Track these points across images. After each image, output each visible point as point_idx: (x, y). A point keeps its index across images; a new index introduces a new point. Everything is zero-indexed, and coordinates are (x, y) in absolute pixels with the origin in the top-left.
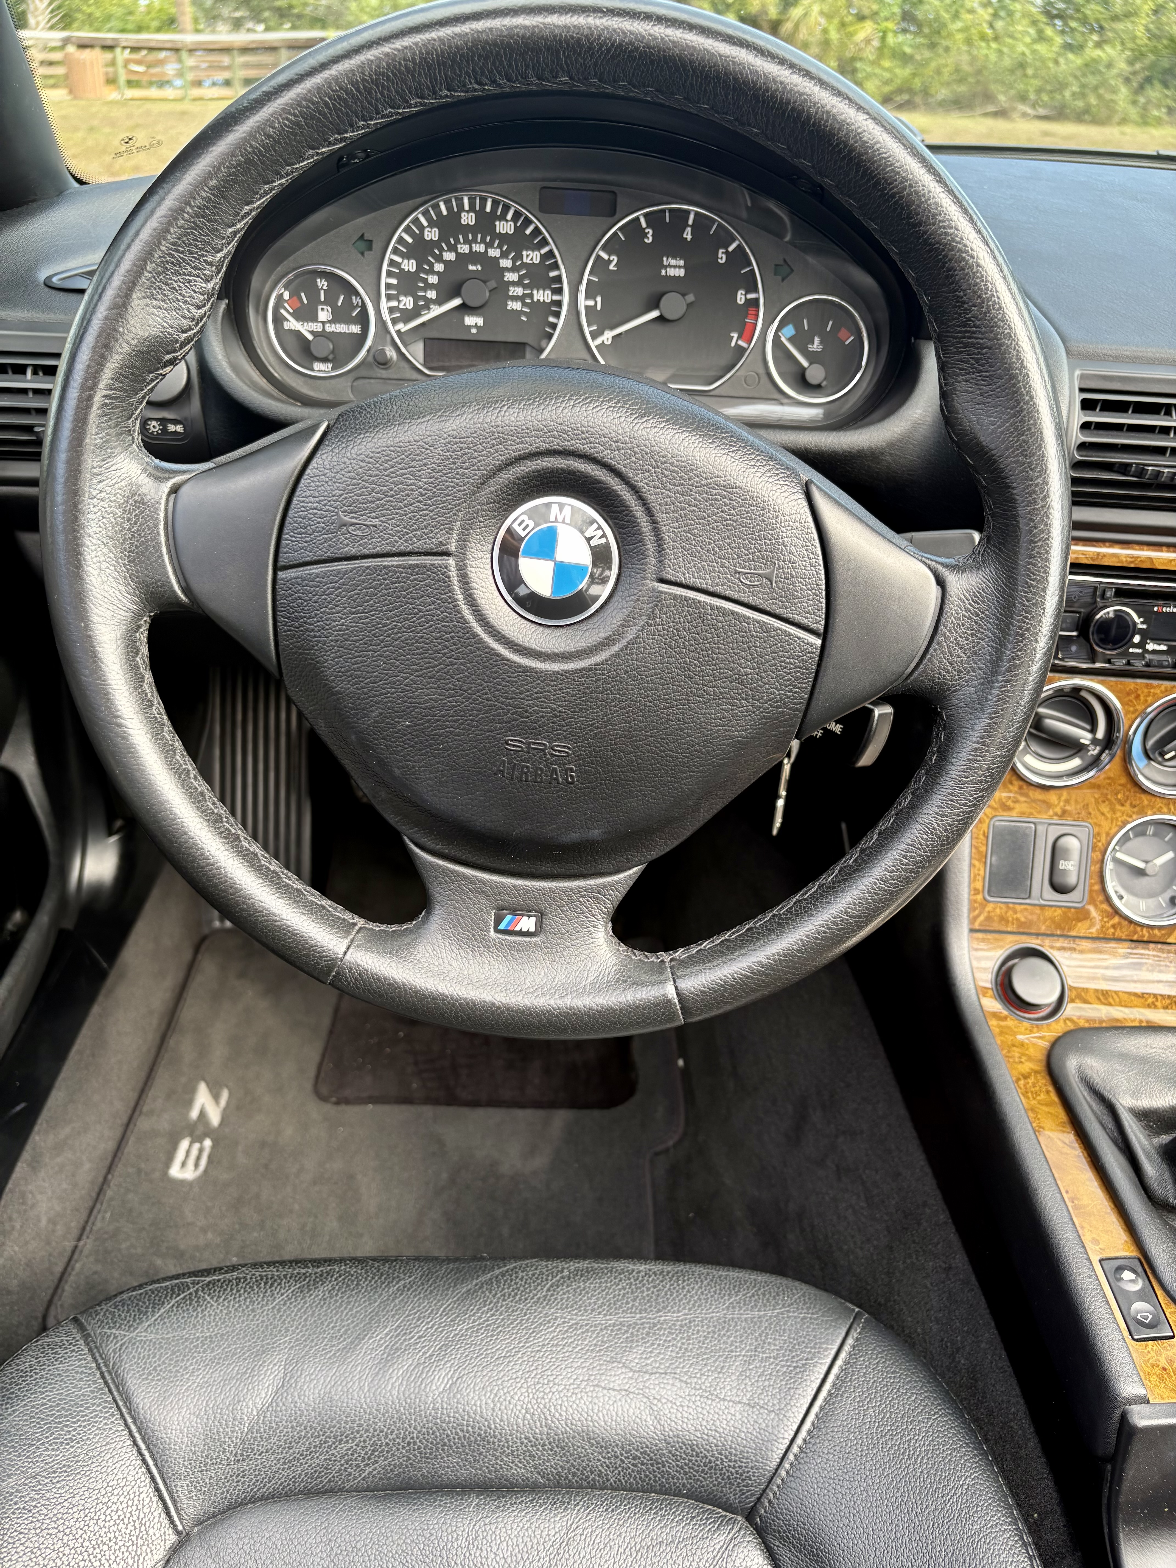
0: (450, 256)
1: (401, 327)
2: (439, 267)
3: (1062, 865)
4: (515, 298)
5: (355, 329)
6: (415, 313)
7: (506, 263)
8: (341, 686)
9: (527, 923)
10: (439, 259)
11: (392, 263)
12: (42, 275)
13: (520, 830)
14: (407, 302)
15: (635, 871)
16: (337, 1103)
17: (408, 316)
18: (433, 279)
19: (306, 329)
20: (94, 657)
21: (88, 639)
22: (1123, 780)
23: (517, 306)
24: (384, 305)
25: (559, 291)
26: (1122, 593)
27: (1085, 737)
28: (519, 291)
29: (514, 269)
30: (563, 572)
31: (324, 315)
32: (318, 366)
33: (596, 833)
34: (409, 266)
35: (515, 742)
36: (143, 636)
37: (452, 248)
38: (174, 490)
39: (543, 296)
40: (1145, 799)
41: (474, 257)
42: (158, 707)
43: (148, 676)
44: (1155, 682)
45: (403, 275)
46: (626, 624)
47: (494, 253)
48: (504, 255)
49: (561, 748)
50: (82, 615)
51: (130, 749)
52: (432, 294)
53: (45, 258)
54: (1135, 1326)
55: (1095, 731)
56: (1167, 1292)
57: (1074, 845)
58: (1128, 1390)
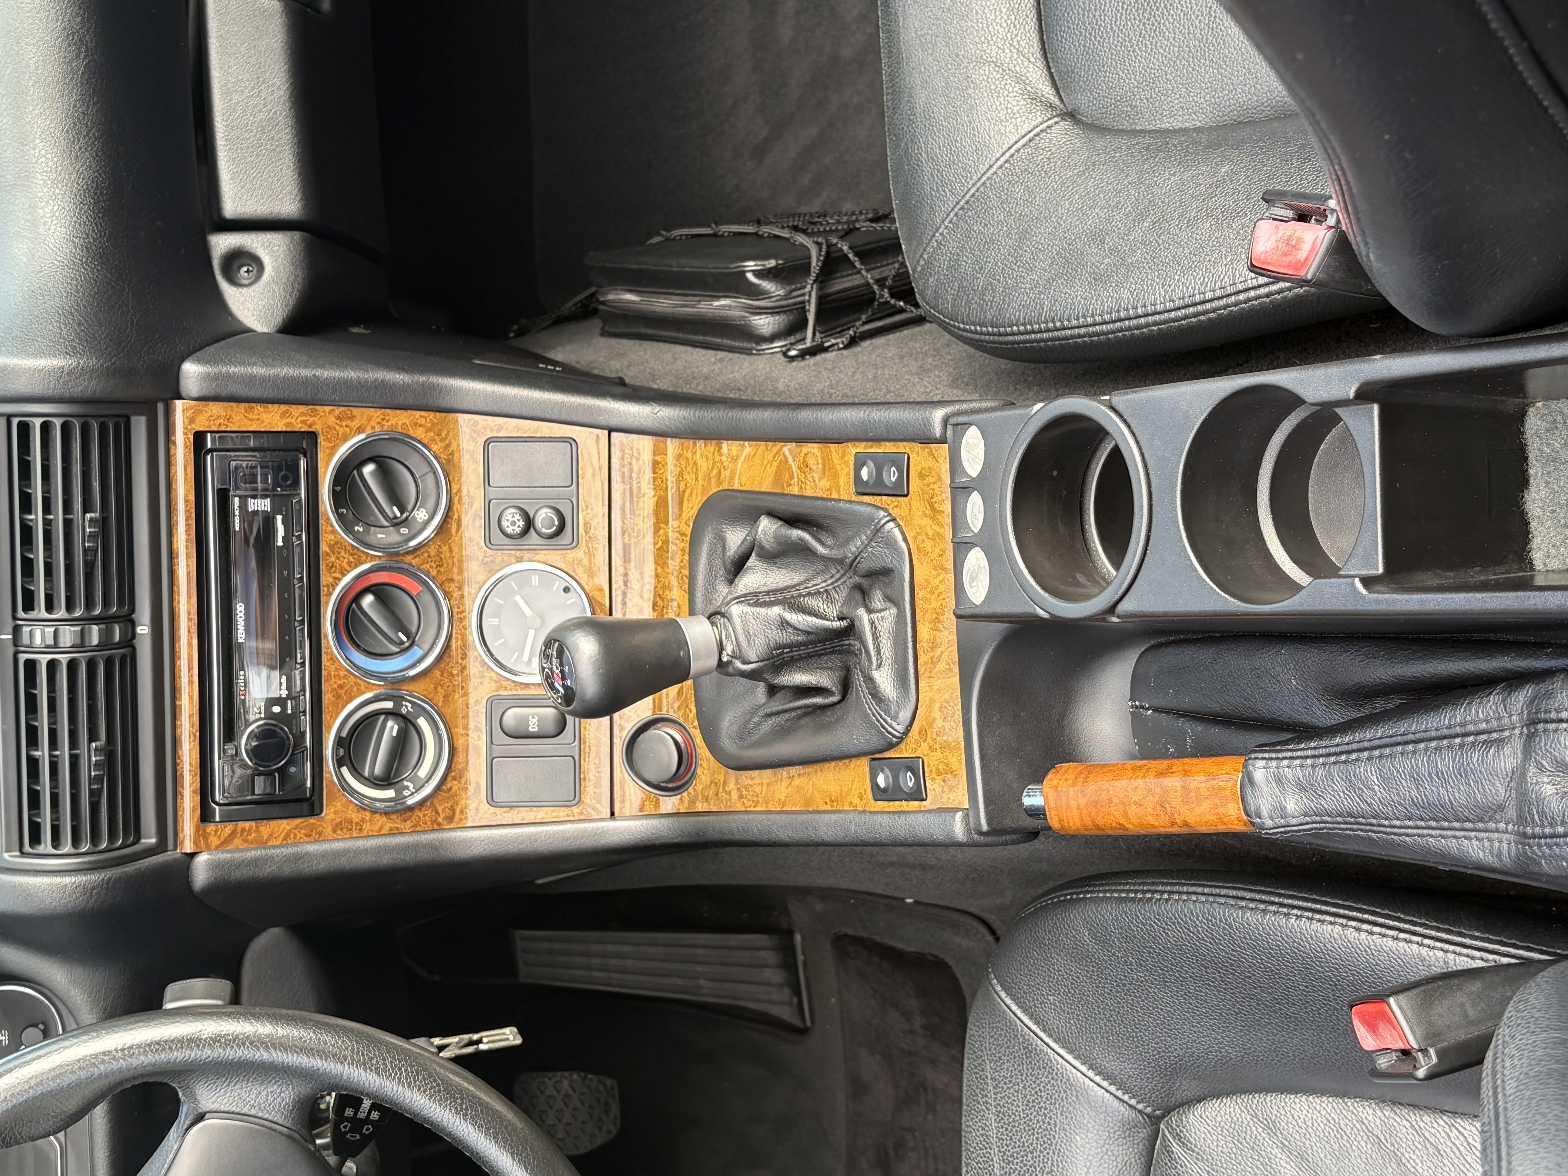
3: (533, 728)
22: (437, 673)
40: (457, 645)
54: (918, 795)
55: (388, 713)
56: (891, 746)
57: (512, 716)
58: (958, 830)
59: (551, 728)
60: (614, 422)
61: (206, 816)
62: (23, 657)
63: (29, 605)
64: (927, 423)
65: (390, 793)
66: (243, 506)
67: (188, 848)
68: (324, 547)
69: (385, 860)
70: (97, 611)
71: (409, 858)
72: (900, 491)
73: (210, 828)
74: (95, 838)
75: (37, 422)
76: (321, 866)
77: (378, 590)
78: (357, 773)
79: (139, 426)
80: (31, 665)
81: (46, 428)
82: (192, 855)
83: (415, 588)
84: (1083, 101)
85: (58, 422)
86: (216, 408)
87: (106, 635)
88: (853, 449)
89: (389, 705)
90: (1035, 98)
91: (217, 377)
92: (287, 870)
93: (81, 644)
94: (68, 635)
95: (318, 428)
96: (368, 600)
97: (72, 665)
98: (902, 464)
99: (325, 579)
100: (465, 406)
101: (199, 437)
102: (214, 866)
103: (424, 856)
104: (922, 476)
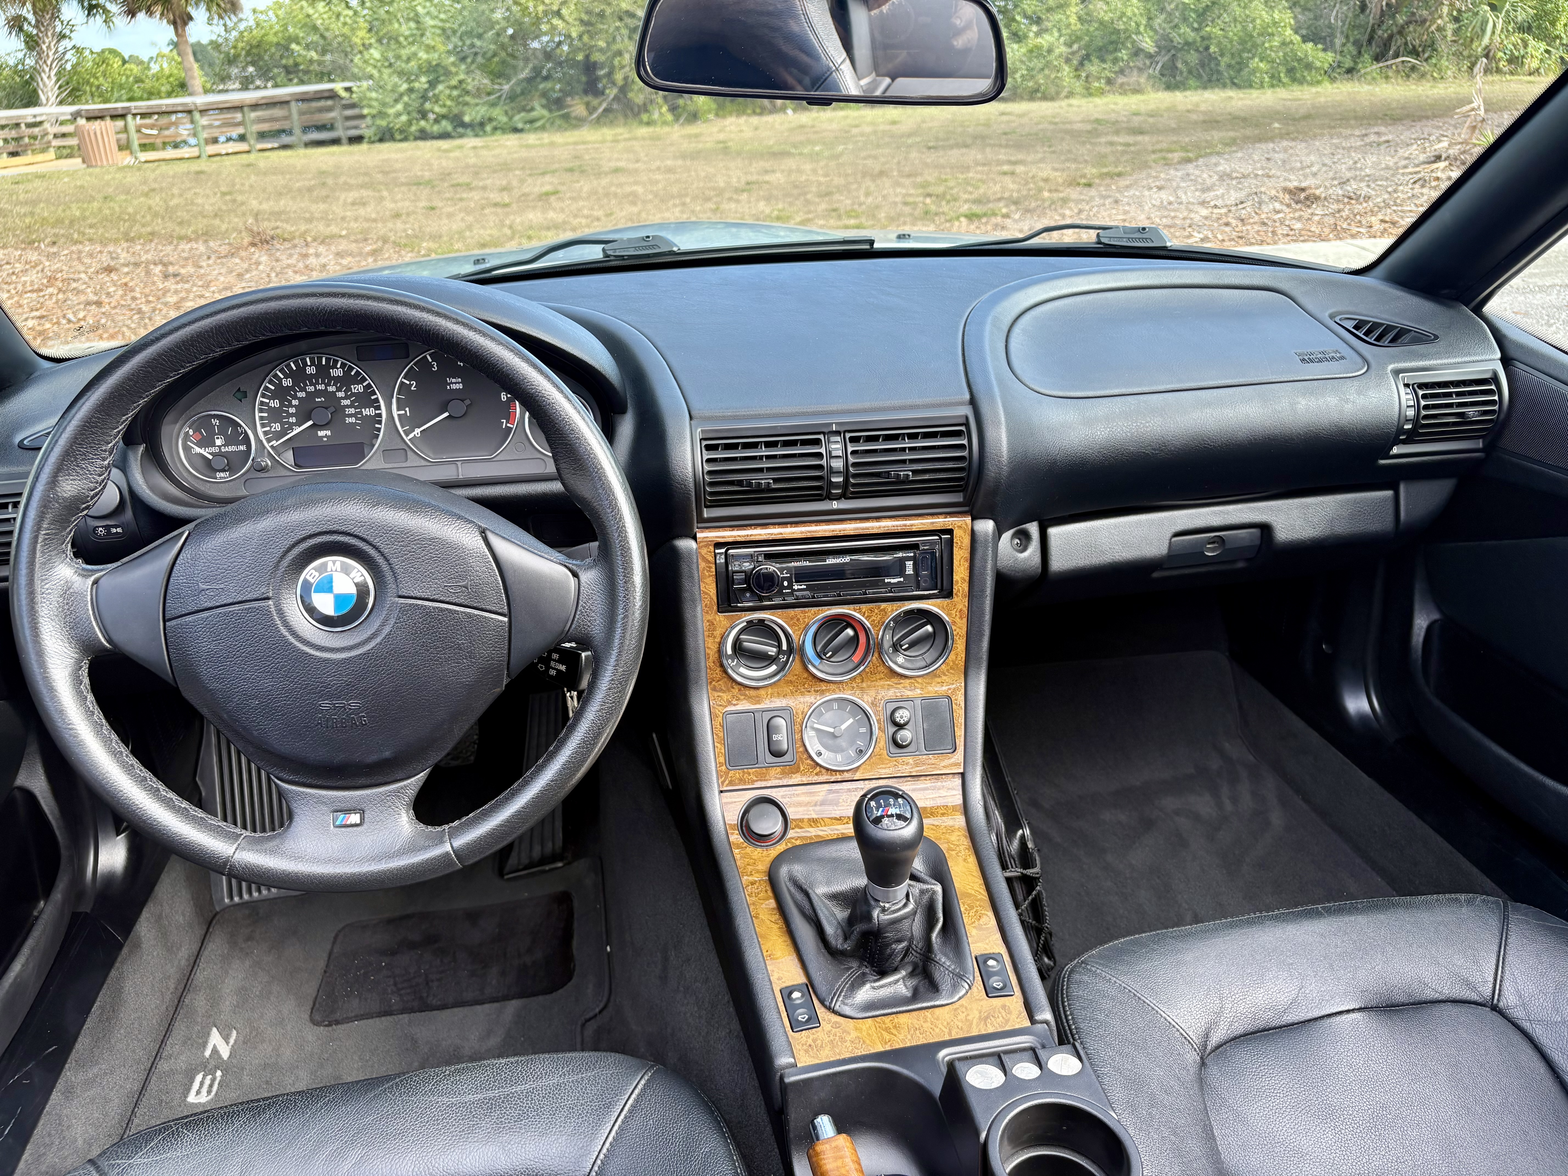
0: (301, 395)
1: (274, 443)
2: (295, 402)
3: (775, 737)
4: (350, 416)
5: (242, 448)
6: (283, 433)
7: (341, 394)
8: (214, 685)
9: (355, 818)
10: (295, 397)
11: (262, 403)
12: (17, 440)
13: (339, 758)
14: (277, 427)
15: (422, 776)
16: (330, 1025)
17: (278, 435)
18: (292, 410)
19: (206, 452)
20: (51, 689)
21: (47, 679)
22: (806, 675)
23: (353, 420)
24: (260, 431)
25: (378, 408)
26: (769, 556)
27: (772, 651)
28: (352, 411)
29: (346, 398)
30: (340, 599)
31: (218, 442)
32: (219, 475)
33: (387, 754)
34: (275, 404)
35: (326, 704)
36: (84, 672)
37: (303, 389)
38: (96, 582)
39: (369, 412)
40: (823, 686)
41: (318, 393)
42: (98, 715)
43: (90, 697)
44: (807, 609)
45: (271, 410)
46: (383, 625)
47: (331, 389)
48: (339, 390)
49: (354, 704)
50: (43, 664)
51: (81, 744)
52: (293, 420)
53: (18, 426)
54: (795, 1025)
55: (780, 645)
56: (823, 1001)
57: (780, 722)
58: (782, 1060)
59: (773, 748)
60: (969, 777)
61: (718, 545)
62: (821, 437)
63: (853, 440)
65: (729, 652)
66: (909, 558)
67: (699, 535)
68: (883, 605)
69: (691, 653)
70: (852, 480)
71: (692, 667)
72: (989, 992)
73: (712, 548)
74: (712, 484)
75: (965, 442)
76: (688, 615)
77: (855, 639)
78: (742, 631)
79: (957, 498)
80: (817, 442)
81: (962, 447)
82: (695, 538)
83: (856, 658)
85: (965, 453)
86: (967, 541)
87: (836, 485)
88: (1003, 952)
89: (785, 647)
91: (986, 541)
92: (686, 595)
93: (832, 471)
94: (838, 464)
95: (955, 599)
96: (850, 632)
97: (820, 467)
98: (1006, 991)
99: (864, 607)
100: (970, 683)
101: (950, 532)
102: (690, 552)
103: (692, 675)
104: (1004, 1007)
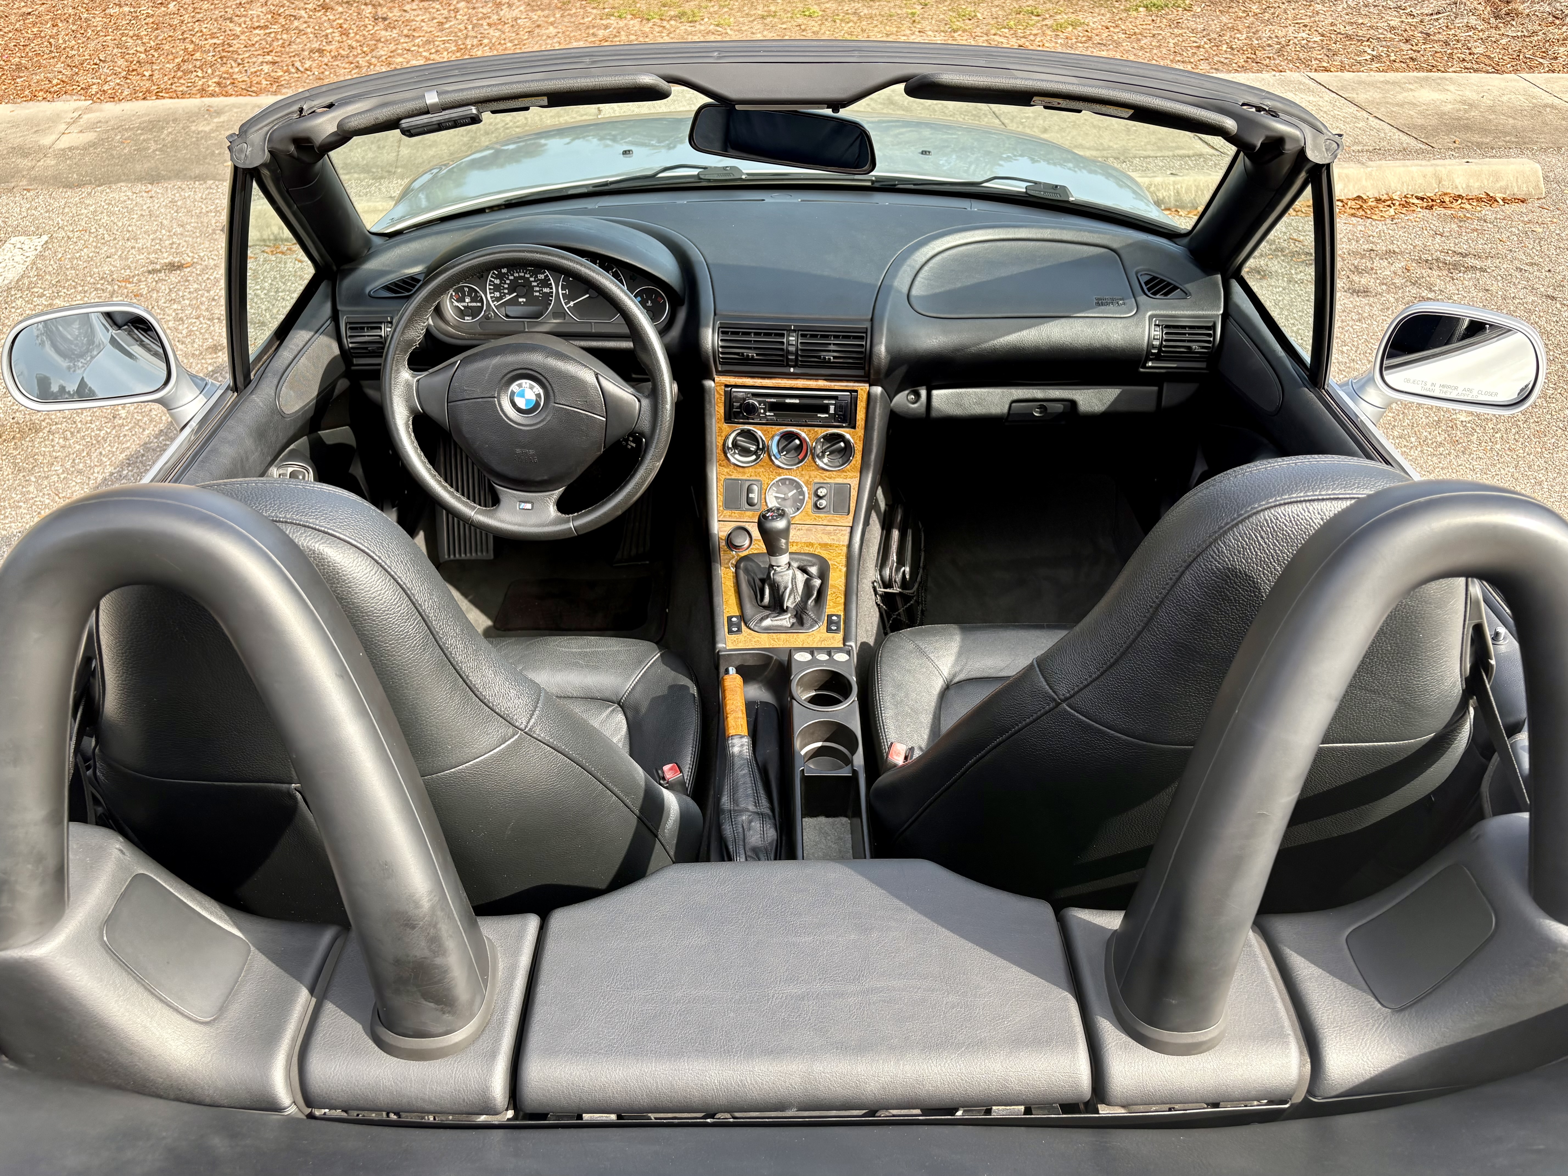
0: (511, 278)
1: (497, 304)
2: (508, 282)
3: (751, 495)
4: (536, 291)
5: (479, 304)
6: (500, 298)
7: (532, 279)
8: (468, 435)
9: (529, 506)
10: (508, 279)
11: (491, 281)
12: (367, 290)
13: (524, 477)
14: (497, 294)
15: (561, 490)
16: (505, 630)
17: (498, 299)
18: (506, 286)
19: (460, 305)
20: (397, 429)
21: (395, 424)
22: (771, 463)
23: (537, 294)
24: (489, 296)
25: (551, 288)
26: (755, 395)
27: (753, 448)
28: (538, 289)
29: (535, 281)
30: (528, 401)
31: (467, 300)
32: (466, 318)
33: (546, 478)
34: (497, 282)
35: (518, 451)
36: (410, 422)
37: (512, 275)
38: (418, 381)
39: (546, 290)
40: (780, 471)
41: (520, 278)
42: (416, 444)
43: (413, 434)
44: (774, 427)
45: (495, 285)
46: (547, 416)
47: (527, 276)
48: (531, 276)
49: (532, 452)
52: (506, 291)
53: (367, 282)
54: (730, 632)
55: (758, 445)
56: (746, 624)
57: (755, 488)
58: (720, 646)
59: (750, 501)
60: (855, 528)
61: (727, 386)
62: (785, 332)
63: (802, 335)
64: (850, 640)
65: (730, 446)
66: (832, 404)
67: (717, 378)
68: (816, 429)
69: (708, 444)
70: (800, 359)
71: (708, 452)
72: (829, 630)
73: (723, 387)
74: (722, 353)
75: (864, 343)
76: (708, 423)
77: (801, 445)
78: (738, 435)
79: (860, 372)
80: (783, 335)
81: (862, 345)
82: (714, 380)
83: (800, 457)
84: (952, 692)
85: (863, 350)
86: (865, 396)
87: (791, 360)
88: (842, 614)
89: (761, 446)
90: (954, 676)
91: (876, 399)
92: (707, 412)
93: (788, 352)
94: (792, 349)
95: (857, 429)
96: (797, 442)
97: (782, 350)
98: (837, 631)
99: (806, 429)
100: (863, 478)
101: (856, 391)
102: (710, 388)
103: (708, 456)
104: (833, 637)
